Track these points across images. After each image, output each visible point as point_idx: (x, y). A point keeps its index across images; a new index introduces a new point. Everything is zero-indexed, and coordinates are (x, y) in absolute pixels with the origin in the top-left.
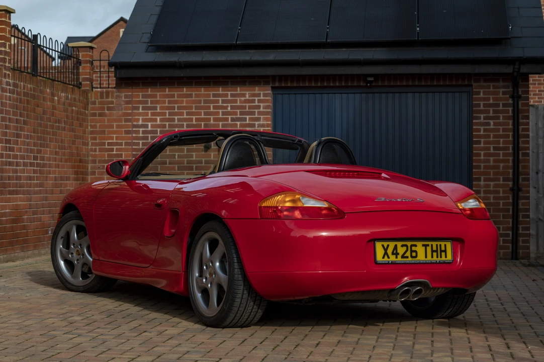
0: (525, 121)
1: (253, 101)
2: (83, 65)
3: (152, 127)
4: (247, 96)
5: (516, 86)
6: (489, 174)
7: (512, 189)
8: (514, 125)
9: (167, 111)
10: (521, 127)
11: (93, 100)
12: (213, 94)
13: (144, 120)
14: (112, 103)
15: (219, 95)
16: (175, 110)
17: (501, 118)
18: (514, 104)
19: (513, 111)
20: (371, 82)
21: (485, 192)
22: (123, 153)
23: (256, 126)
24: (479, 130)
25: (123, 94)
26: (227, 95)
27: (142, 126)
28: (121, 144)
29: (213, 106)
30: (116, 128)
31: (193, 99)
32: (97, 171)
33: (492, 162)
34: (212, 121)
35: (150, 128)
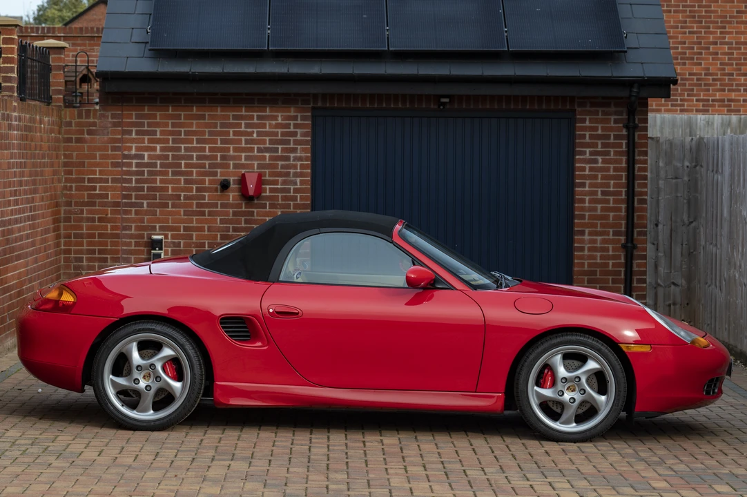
0: (642, 158)
1: (288, 126)
2: (53, 72)
3: (150, 157)
4: (280, 119)
5: (631, 113)
6: (595, 226)
7: (624, 246)
8: (628, 162)
9: (170, 137)
10: (637, 166)
11: (68, 120)
12: (233, 115)
13: (138, 149)
14: (94, 124)
15: (241, 117)
16: (181, 135)
17: (612, 153)
18: (628, 135)
19: (628, 145)
20: (444, 104)
21: (590, 249)
22: (109, 193)
23: (292, 159)
24: (583, 169)
25: (109, 114)
26: (252, 118)
27: (136, 157)
28: (106, 181)
29: (233, 131)
30: (100, 159)
31: (207, 121)
32: (72, 216)
33: (599, 211)
34: (231, 152)
35: (146, 160)
